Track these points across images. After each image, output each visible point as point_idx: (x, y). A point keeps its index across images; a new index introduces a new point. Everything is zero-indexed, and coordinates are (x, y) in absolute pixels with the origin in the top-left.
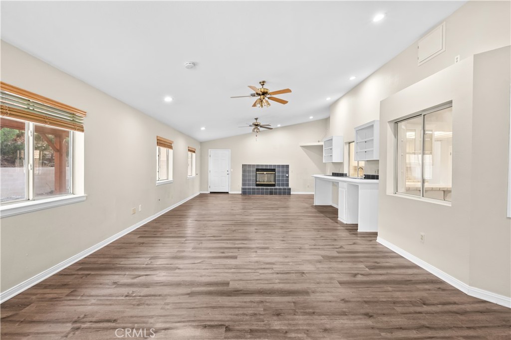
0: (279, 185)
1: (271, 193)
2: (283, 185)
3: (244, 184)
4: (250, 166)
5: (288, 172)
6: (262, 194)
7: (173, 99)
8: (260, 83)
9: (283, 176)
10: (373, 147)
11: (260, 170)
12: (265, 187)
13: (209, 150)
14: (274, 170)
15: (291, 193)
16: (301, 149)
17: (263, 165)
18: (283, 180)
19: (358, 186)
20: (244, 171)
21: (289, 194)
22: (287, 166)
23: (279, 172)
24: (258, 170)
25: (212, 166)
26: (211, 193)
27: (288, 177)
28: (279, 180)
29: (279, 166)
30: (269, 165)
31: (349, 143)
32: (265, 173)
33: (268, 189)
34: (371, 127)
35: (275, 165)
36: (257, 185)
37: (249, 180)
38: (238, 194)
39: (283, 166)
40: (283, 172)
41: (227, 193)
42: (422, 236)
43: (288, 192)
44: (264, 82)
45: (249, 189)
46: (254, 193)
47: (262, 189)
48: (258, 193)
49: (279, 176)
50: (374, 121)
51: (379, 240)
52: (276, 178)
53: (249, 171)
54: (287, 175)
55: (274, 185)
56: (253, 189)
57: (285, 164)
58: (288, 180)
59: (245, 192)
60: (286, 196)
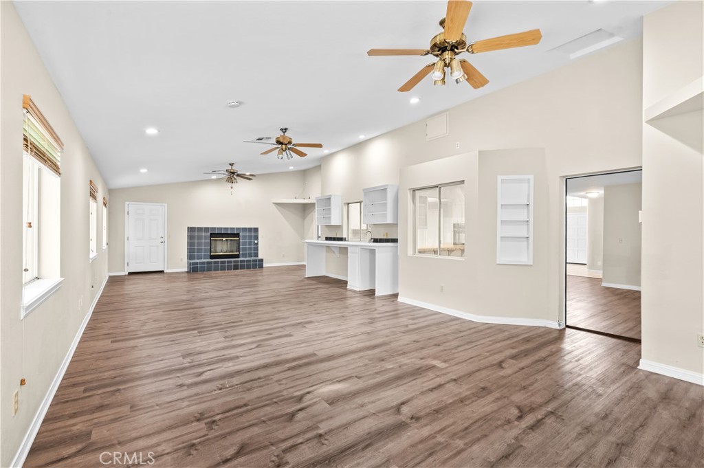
0: (244, 255)
1: (236, 268)
2: (250, 255)
3: (190, 257)
4: (200, 229)
5: (257, 238)
6: (223, 269)
7: (159, 131)
8: (282, 130)
9: (250, 243)
10: (386, 211)
11: (216, 234)
12: (226, 260)
13: (127, 203)
14: (237, 235)
15: (264, 265)
16: (274, 207)
17: (221, 228)
18: (250, 249)
19: (375, 250)
20: (190, 238)
21: (261, 266)
22: (256, 230)
23: (244, 237)
24: (212, 235)
25: (130, 228)
26: (130, 274)
27: (257, 244)
28: (244, 249)
29: (244, 229)
30: (231, 228)
31: (348, 204)
32: (224, 239)
33: (231, 262)
34: (384, 190)
35: (239, 229)
36: (212, 257)
37: (199, 250)
38: (182, 273)
39: (250, 229)
40: (250, 237)
41: (162, 272)
42: (442, 287)
43: (259, 264)
44: (286, 129)
45: (201, 263)
46: (209, 269)
47: (222, 262)
48: (216, 269)
49: (245, 244)
50: (387, 185)
51: (400, 299)
52: (241, 247)
53: (200, 237)
54: (256, 242)
55: (237, 256)
56: (208, 263)
57: (253, 227)
58: (257, 249)
59: (194, 269)
60: (258, 270)
